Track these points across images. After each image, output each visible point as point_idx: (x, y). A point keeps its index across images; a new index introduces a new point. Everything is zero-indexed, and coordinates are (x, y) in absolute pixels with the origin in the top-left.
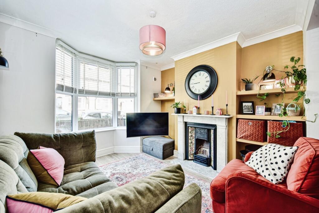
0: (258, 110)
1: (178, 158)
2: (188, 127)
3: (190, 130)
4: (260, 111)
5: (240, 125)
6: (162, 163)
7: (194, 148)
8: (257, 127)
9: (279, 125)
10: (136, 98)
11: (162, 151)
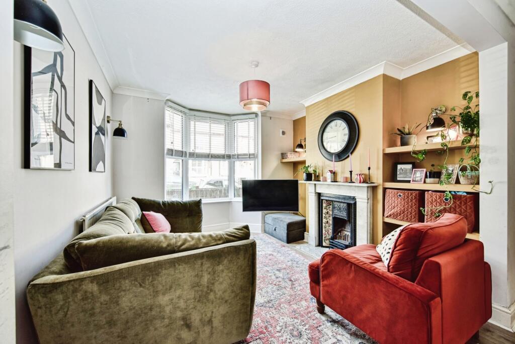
0: (415, 176)
1: (309, 243)
2: (322, 200)
3: (324, 205)
4: (418, 177)
5: (388, 198)
6: (284, 246)
7: (331, 231)
8: (409, 200)
9: (440, 197)
10: (256, 160)
11: (286, 232)
